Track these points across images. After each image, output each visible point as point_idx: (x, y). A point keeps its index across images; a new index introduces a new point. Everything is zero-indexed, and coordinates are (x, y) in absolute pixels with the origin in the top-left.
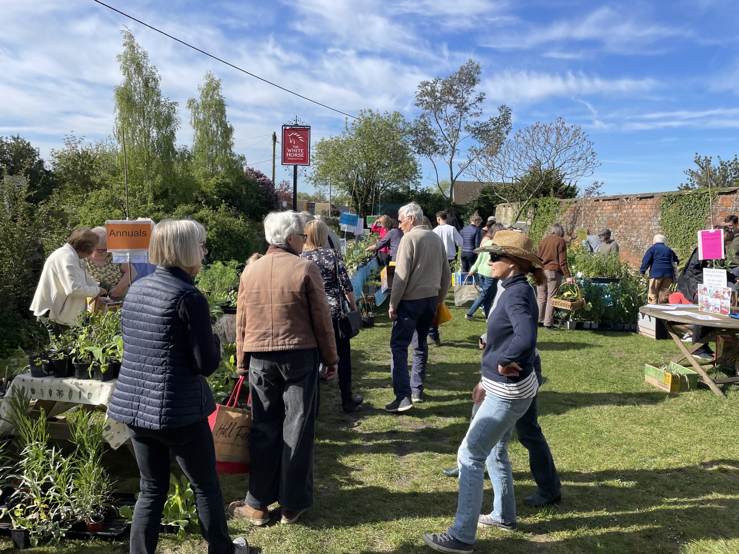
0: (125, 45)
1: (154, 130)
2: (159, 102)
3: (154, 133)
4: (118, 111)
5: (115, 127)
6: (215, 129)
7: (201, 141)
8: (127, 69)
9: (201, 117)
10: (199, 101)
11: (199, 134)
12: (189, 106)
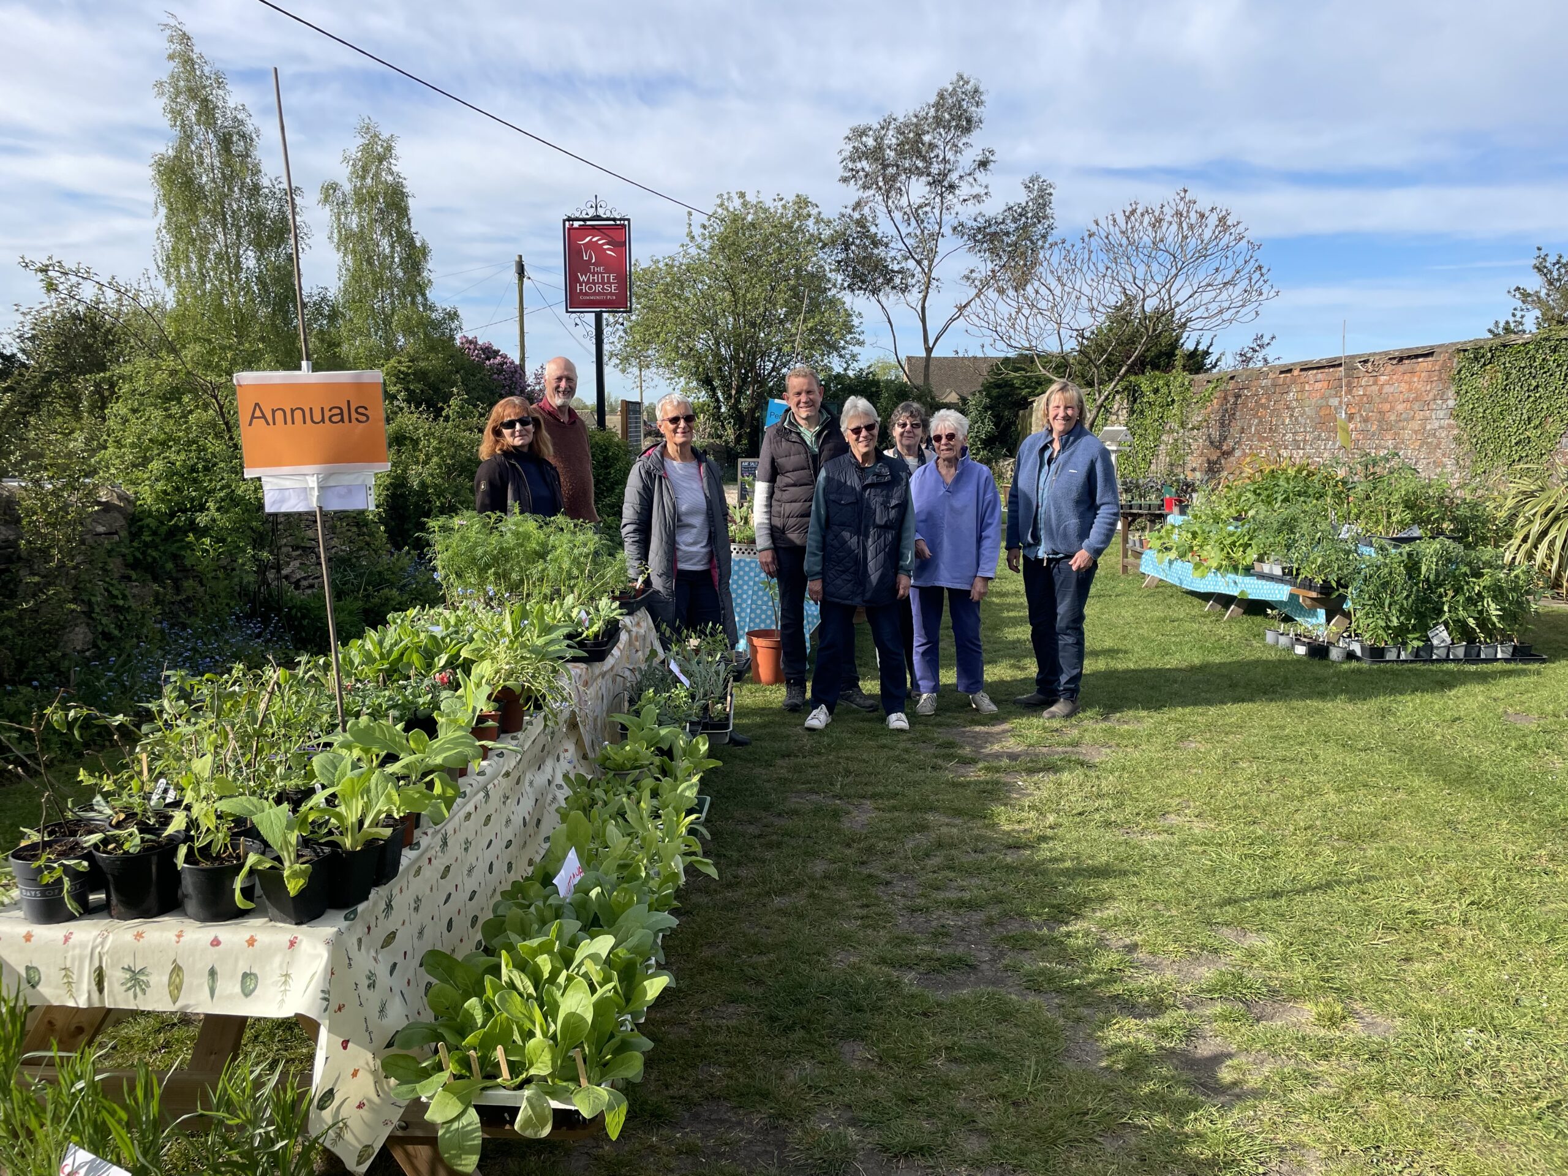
0: (171, 57)
1: (249, 253)
2: (256, 188)
3: (250, 260)
4: (163, 211)
5: (158, 248)
6: (387, 251)
7: (356, 277)
8: (180, 113)
9: (354, 222)
10: (347, 187)
11: (350, 263)
12: (326, 200)
